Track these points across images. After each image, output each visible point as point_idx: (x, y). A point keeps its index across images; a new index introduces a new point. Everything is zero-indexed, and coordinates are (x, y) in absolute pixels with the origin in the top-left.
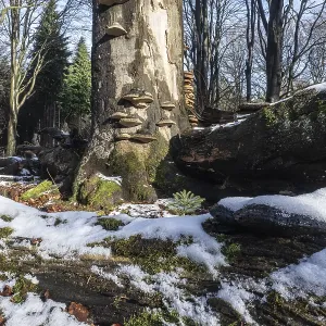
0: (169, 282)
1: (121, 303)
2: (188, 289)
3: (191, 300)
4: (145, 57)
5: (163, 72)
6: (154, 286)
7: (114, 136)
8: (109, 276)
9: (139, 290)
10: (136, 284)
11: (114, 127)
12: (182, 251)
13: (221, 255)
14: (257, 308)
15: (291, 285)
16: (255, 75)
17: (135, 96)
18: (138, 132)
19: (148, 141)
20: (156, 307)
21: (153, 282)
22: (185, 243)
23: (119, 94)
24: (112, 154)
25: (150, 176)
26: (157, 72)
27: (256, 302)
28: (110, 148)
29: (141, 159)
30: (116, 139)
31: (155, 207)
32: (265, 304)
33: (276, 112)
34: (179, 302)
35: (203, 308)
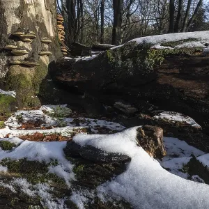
0: (43, 189)
1: (16, 203)
2: (55, 194)
3: (56, 201)
4: (27, 4)
5: (42, 16)
6: (35, 191)
7: (8, 61)
8: (8, 185)
9: (26, 195)
10: (24, 191)
11: (8, 55)
12: (51, 169)
13: (73, 173)
14: (90, 206)
15: (106, 194)
16: (106, 11)
17: (22, 34)
18: (26, 59)
19: (33, 66)
20: (37, 205)
21: (35, 189)
22: (53, 164)
23: (9, 31)
24: (7, 74)
25: (35, 90)
26: (37, 16)
27: (89, 203)
28: (5, 70)
29: (29, 78)
30: (10, 64)
31: (40, 112)
32: (93, 204)
33: (114, 55)
34: (49, 202)
35: (62, 206)
